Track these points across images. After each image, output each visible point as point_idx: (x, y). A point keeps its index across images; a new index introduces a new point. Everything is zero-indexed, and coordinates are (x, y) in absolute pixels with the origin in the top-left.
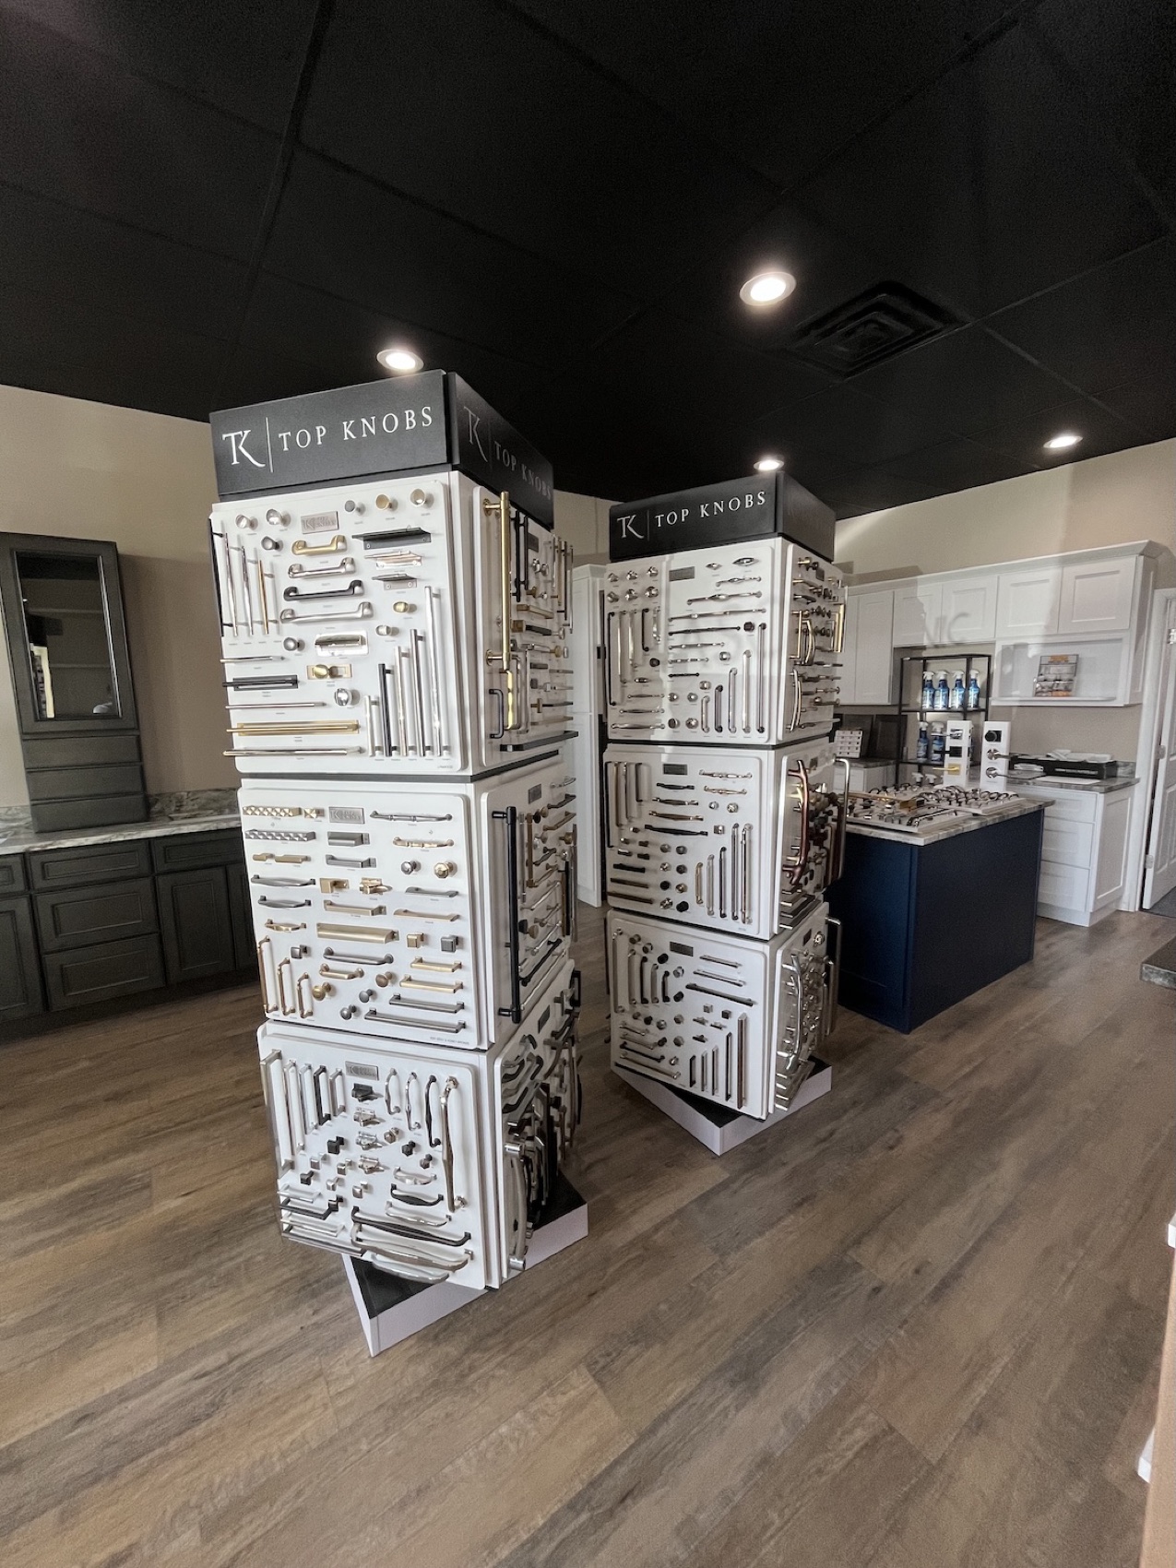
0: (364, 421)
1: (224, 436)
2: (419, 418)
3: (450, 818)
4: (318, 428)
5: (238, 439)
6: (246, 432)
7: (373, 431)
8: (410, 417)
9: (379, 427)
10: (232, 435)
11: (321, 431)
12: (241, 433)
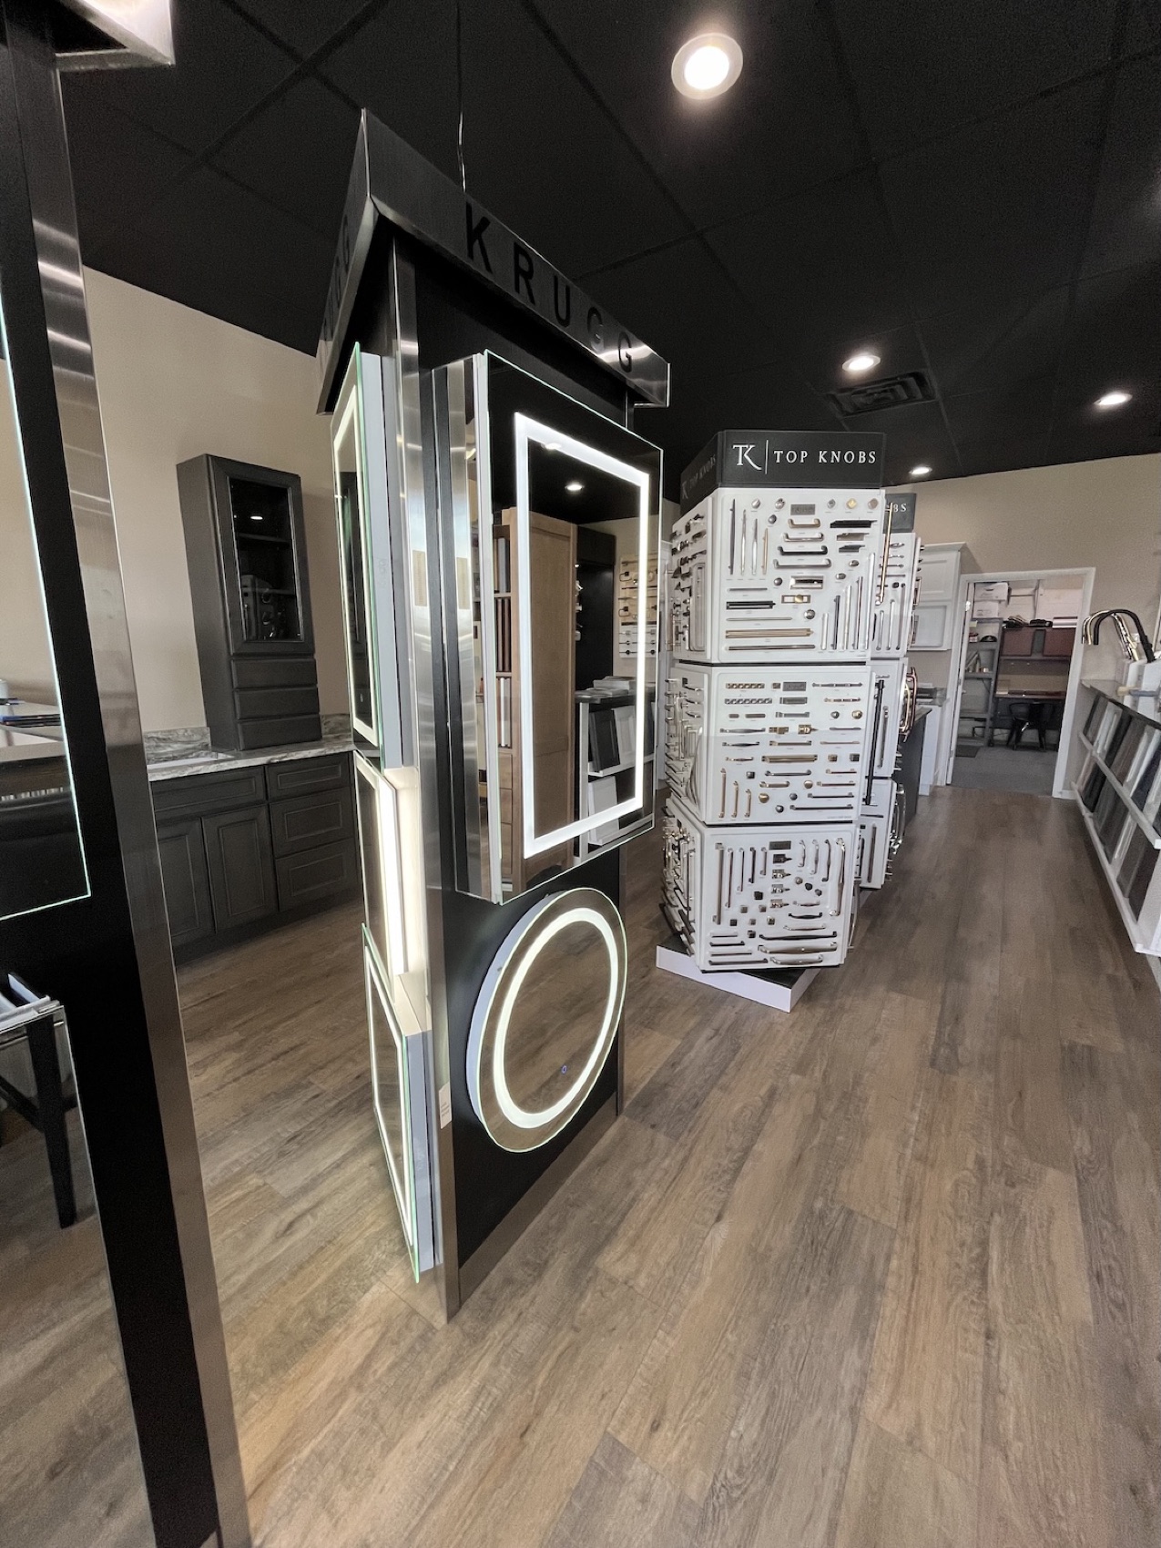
0: (833, 453)
1: (734, 446)
2: (867, 456)
3: (860, 685)
4: (803, 452)
5: (744, 450)
6: (751, 447)
7: (838, 460)
8: (862, 455)
9: (842, 457)
10: (741, 447)
11: (804, 454)
12: (747, 446)
